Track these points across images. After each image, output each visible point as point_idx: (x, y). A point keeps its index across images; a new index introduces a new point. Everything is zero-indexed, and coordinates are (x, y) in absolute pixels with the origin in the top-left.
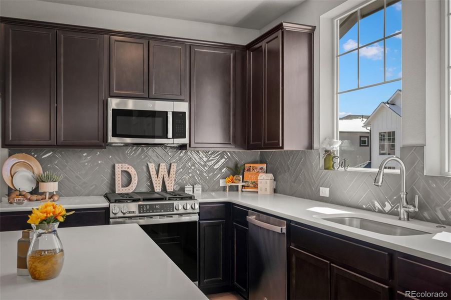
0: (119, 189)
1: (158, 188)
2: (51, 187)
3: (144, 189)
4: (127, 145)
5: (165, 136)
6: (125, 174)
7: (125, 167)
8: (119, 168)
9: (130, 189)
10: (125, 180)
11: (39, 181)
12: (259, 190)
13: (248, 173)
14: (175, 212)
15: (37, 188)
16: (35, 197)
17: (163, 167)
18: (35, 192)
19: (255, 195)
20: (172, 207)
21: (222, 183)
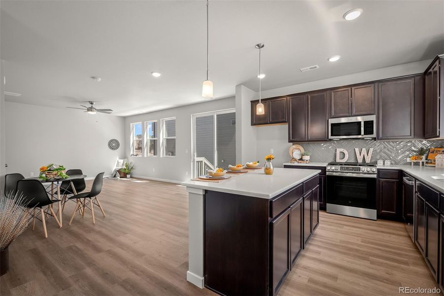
0: (338, 160)
1: (360, 161)
2: (307, 158)
3: (352, 161)
4: (341, 139)
5: (360, 134)
6: (342, 153)
7: (342, 150)
8: (339, 151)
9: (344, 161)
10: (342, 156)
11: (302, 155)
12: (436, 165)
13: (432, 154)
14: (361, 172)
15: (302, 158)
16: (300, 161)
17: (364, 151)
18: (301, 159)
19: (433, 168)
20: (359, 169)
21: (408, 160)
